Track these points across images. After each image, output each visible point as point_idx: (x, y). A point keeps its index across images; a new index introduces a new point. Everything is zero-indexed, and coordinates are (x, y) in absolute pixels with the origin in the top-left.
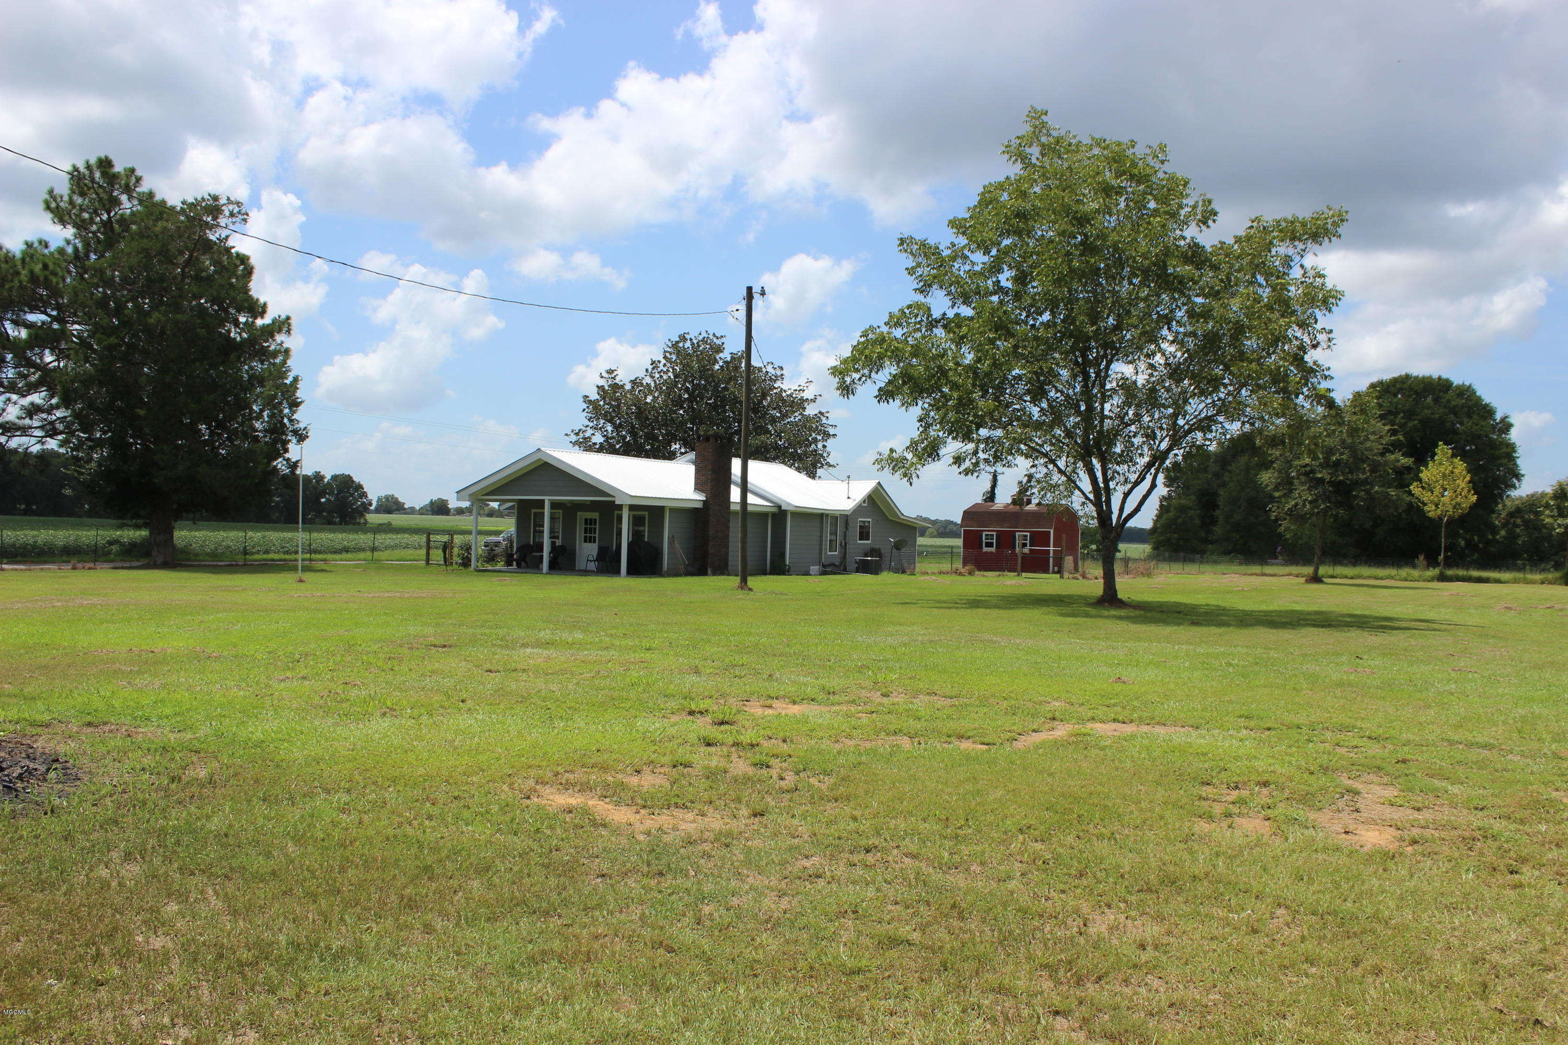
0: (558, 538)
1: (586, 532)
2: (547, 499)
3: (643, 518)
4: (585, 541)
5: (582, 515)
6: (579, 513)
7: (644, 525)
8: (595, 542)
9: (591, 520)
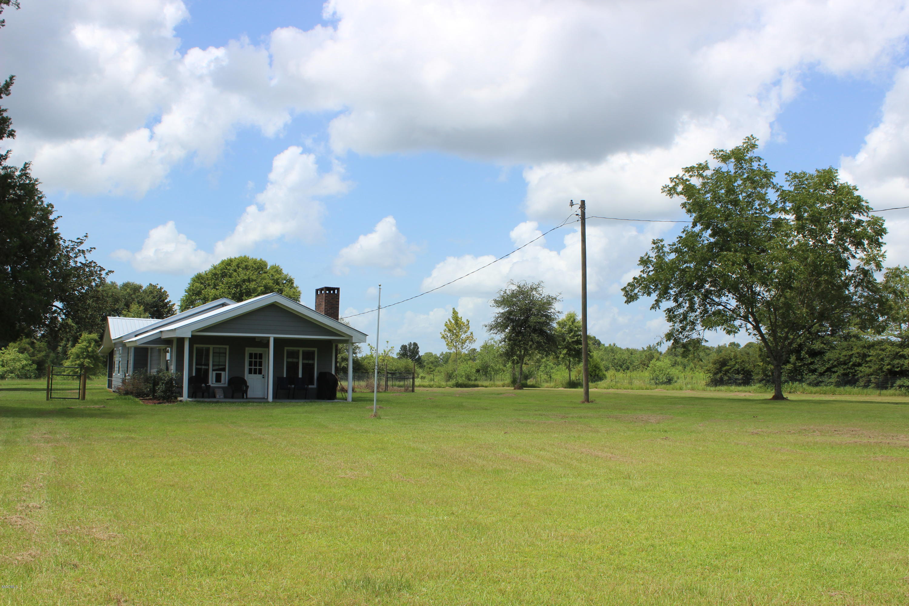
0: (224, 370)
1: (250, 364)
2: (272, 337)
3: (313, 353)
4: (250, 372)
5: (249, 350)
6: (247, 349)
7: (314, 359)
8: (260, 373)
9: (256, 354)
